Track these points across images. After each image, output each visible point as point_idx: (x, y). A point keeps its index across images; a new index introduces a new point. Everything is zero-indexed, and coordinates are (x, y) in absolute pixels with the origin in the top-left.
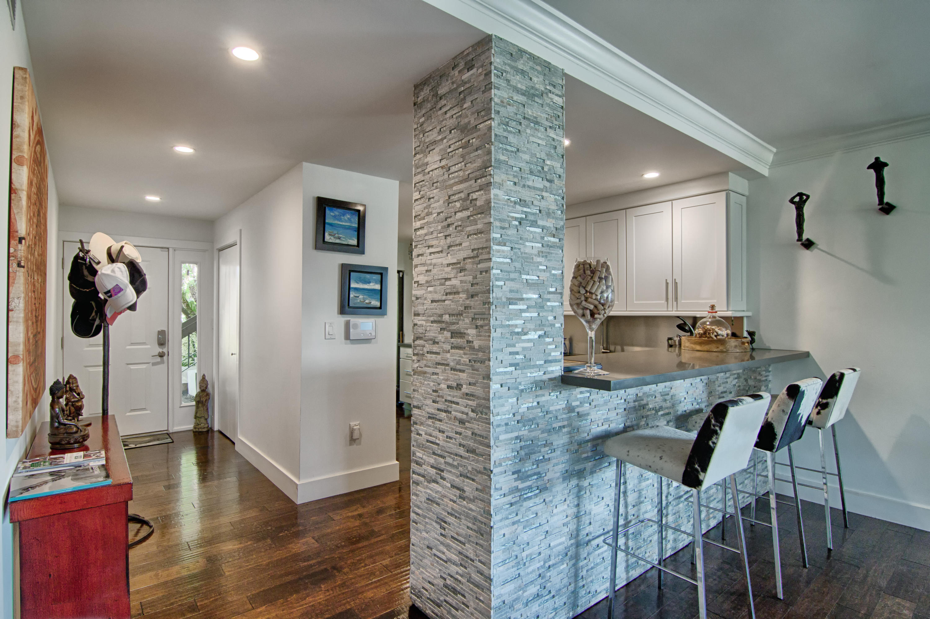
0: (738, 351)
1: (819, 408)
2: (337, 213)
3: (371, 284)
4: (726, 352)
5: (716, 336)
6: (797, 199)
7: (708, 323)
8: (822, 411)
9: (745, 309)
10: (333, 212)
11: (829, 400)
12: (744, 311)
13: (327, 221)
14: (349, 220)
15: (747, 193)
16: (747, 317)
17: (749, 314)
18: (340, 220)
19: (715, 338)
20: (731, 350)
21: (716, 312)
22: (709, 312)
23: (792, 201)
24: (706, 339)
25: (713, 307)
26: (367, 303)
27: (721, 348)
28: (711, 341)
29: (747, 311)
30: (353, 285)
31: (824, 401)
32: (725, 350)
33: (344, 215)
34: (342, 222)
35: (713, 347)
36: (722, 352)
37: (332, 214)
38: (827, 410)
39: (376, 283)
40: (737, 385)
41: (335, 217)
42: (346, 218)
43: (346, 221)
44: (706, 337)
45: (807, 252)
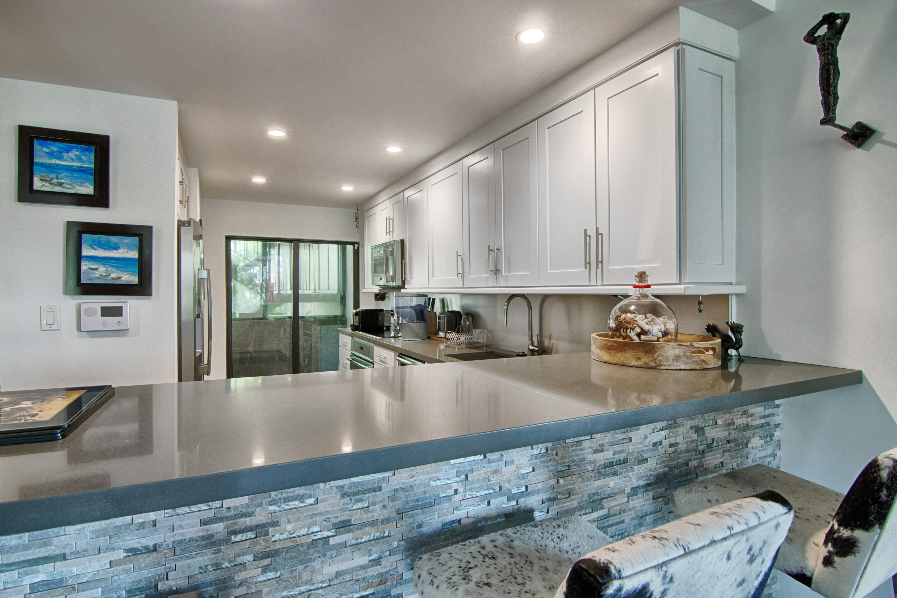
0: (683, 367)
1: (830, 547)
2: (55, 149)
3: (120, 251)
4: (657, 368)
5: (639, 335)
6: (823, 30)
7: (633, 308)
8: (836, 559)
9: (734, 281)
10: (47, 147)
11: (858, 534)
12: (731, 284)
13: (36, 160)
14: (79, 159)
15: (735, 54)
16: (737, 295)
17: (742, 289)
18: (61, 158)
19: (636, 339)
20: (665, 364)
21: (648, 286)
22: (635, 287)
23: (811, 38)
24: (621, 340)
25: (642, 276)
26: (113, 278)
27: (645, 359)
28: (627, 344)
29: (737, 284)
30: (86, 251)
31: (845, 533)
32: (653, 364)
33: (67, 151)
34: (64, 160)
35: (629, 357)
36: (646, 367)
37: (45, 150)
38: (849, 559)
39: (130, 248)
40: (665, 443)
41: (51, 154)
42: (71, 155)
43: (73, 160)
44: (621, 336)
45: (857, 154)
